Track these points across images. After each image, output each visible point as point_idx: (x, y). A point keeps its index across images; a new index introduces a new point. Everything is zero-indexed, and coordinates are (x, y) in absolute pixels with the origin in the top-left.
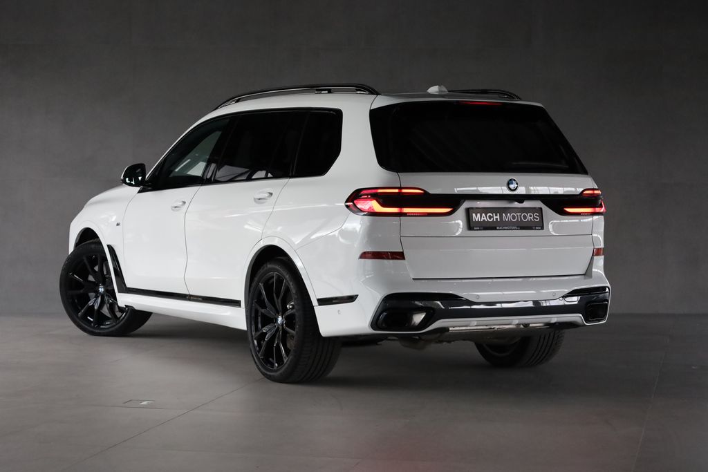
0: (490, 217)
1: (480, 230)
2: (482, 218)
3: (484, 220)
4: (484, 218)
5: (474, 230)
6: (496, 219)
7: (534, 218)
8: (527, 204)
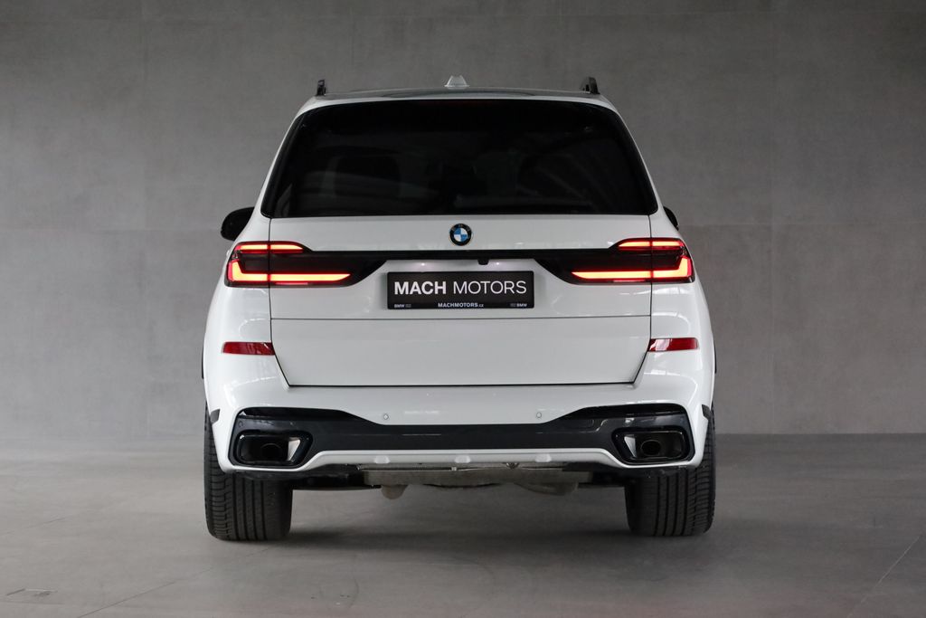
0: (428, 288)
1: (405, 308)
2: (413, 290)
3: (415, 293)
4: (416, 288)
5: (393, 308)
6: (440, 291)
7: (515, 288)
8: (495, 266)
